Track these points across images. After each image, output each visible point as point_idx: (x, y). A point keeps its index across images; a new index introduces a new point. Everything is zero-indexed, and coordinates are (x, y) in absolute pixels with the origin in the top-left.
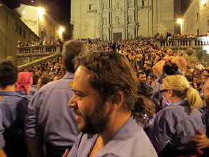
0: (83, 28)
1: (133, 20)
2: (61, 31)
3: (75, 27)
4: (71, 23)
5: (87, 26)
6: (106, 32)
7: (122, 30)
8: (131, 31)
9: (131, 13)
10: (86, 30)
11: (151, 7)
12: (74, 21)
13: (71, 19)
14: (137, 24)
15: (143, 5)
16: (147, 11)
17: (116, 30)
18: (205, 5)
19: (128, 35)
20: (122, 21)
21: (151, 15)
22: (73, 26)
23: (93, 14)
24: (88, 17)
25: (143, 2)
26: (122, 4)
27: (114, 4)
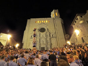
1: (49, 42)
3: (24, 45)
4: (23, 43)
5: (29, 44)
6: (38, 47)
7: (45, 46)
8: (49, 46)
9: (48, 39)
10: (29, 46)
11: (56, 37)
12: (24, 42)
14: (51, 44)
15: (53, 36)
17: (42, 46)
18: (78, 35)
19: (48, 48)
20: (45, 42)
22: (23, 44)
24: (30, 40)
25: (53, 35)
26: (44, 36)
27: (41, 36)
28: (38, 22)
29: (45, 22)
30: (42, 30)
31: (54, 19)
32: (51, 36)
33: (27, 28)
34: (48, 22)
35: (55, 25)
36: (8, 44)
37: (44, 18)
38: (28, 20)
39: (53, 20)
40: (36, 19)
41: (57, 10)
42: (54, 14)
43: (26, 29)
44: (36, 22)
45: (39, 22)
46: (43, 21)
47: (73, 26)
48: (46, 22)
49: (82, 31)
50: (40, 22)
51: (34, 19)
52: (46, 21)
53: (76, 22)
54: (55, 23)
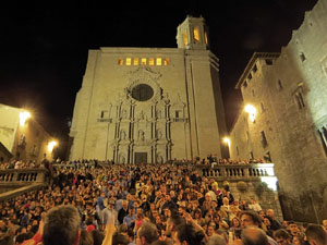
0: (89, 143)
1: (164, 136)
2: (51, 145)
3: (76, 142)
4: (71, 135)
5: (95, 141)
8: (161, 151)
9: (161, 126)
10: (94, 146)
11: (188, 120)
12: (76, 133)
13: (71, 130)
14: (170, 142)
15: (177, 116)
16: (183, 124)
17: (138, 149)
18: (254, 122)
19: (157, 156)
20: (148, 136)
21: (188, 131)
22: (73, 139)
23: (106, 124)
24: (98, 127)
25: (177, 113)
27: (137, 113)
28: (129, 60)
29: (152, 63)
30: (141, 93)
31: (185, 53)
32: (173, 115)
33: (86, 81)
34: (163, 62)
35: (189, 75)
36: (20, 143)
37: (148, 49)
38: (91, 51)
39: (182, 56)
40: (123, 49)
42: (188, 32)
44: (119, 62)
45: (132, 62)
46: (144, 60)
47: (242, 88)
48: (155, 62)
49: (264, 110)
50: (136, 63)
51: (115, 50)
52: (157, 58)
53: (250, 77)
54: (188, 68)
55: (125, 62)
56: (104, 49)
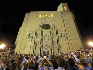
0: (22, 47)
1: (57, 43)
3: (17, 47)
4: (15, 44)
5: (25, 46)
6: (38, 51)
7: (49, 50)
8: (56, 50)
9: (55, 39)
10: (24, 48)
11: (67, 37)
12: (17, 43)
13: (16, 42)
14: (60, 46)
16: (64, 38)
21: (67, 41)
23: (30, 39)
24: (27, 40)
25: (61, 34)
26: (49, 34)
27: (44, 34)
28: (40, 16)
30: (46, 27)
32: (60, 35)
34: (54, 16)
35: (64, 20)
39: (61, 14)
41: (66, 3)
43: (23, 24)
44: (37, 16)
45: (42, 16)
46: (46, 16)
48: (51, 16)
51: (35, 12)
54: (64, 18)
55: (39, 16)
56: (31, 12)
